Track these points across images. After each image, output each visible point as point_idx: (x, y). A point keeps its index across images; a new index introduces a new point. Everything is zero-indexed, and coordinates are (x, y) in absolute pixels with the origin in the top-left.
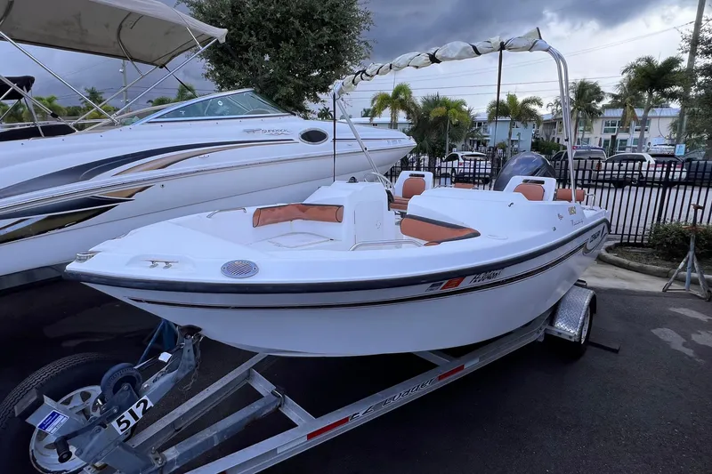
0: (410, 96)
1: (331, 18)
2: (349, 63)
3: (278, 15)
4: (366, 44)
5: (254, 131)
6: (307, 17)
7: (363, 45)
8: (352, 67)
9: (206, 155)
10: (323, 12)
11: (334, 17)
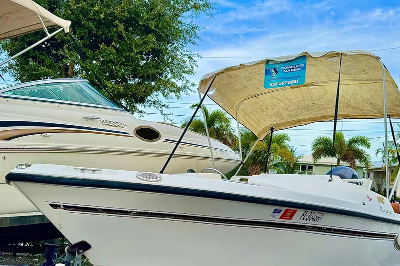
0: (228, 126)
1: (157, 27)
2: (169, 76)
3: (102, 16)
4: (190, 57)
5: (92, 119)
6: (131, 21)
7: (186, 58)
8: (173, 80)
9: (48, 134)
10: (148, 20)
11: (160, 26)
